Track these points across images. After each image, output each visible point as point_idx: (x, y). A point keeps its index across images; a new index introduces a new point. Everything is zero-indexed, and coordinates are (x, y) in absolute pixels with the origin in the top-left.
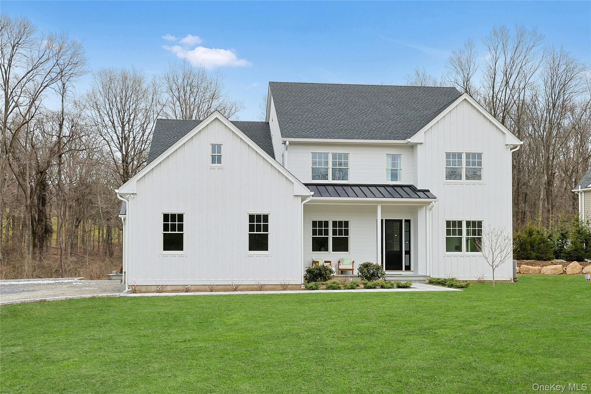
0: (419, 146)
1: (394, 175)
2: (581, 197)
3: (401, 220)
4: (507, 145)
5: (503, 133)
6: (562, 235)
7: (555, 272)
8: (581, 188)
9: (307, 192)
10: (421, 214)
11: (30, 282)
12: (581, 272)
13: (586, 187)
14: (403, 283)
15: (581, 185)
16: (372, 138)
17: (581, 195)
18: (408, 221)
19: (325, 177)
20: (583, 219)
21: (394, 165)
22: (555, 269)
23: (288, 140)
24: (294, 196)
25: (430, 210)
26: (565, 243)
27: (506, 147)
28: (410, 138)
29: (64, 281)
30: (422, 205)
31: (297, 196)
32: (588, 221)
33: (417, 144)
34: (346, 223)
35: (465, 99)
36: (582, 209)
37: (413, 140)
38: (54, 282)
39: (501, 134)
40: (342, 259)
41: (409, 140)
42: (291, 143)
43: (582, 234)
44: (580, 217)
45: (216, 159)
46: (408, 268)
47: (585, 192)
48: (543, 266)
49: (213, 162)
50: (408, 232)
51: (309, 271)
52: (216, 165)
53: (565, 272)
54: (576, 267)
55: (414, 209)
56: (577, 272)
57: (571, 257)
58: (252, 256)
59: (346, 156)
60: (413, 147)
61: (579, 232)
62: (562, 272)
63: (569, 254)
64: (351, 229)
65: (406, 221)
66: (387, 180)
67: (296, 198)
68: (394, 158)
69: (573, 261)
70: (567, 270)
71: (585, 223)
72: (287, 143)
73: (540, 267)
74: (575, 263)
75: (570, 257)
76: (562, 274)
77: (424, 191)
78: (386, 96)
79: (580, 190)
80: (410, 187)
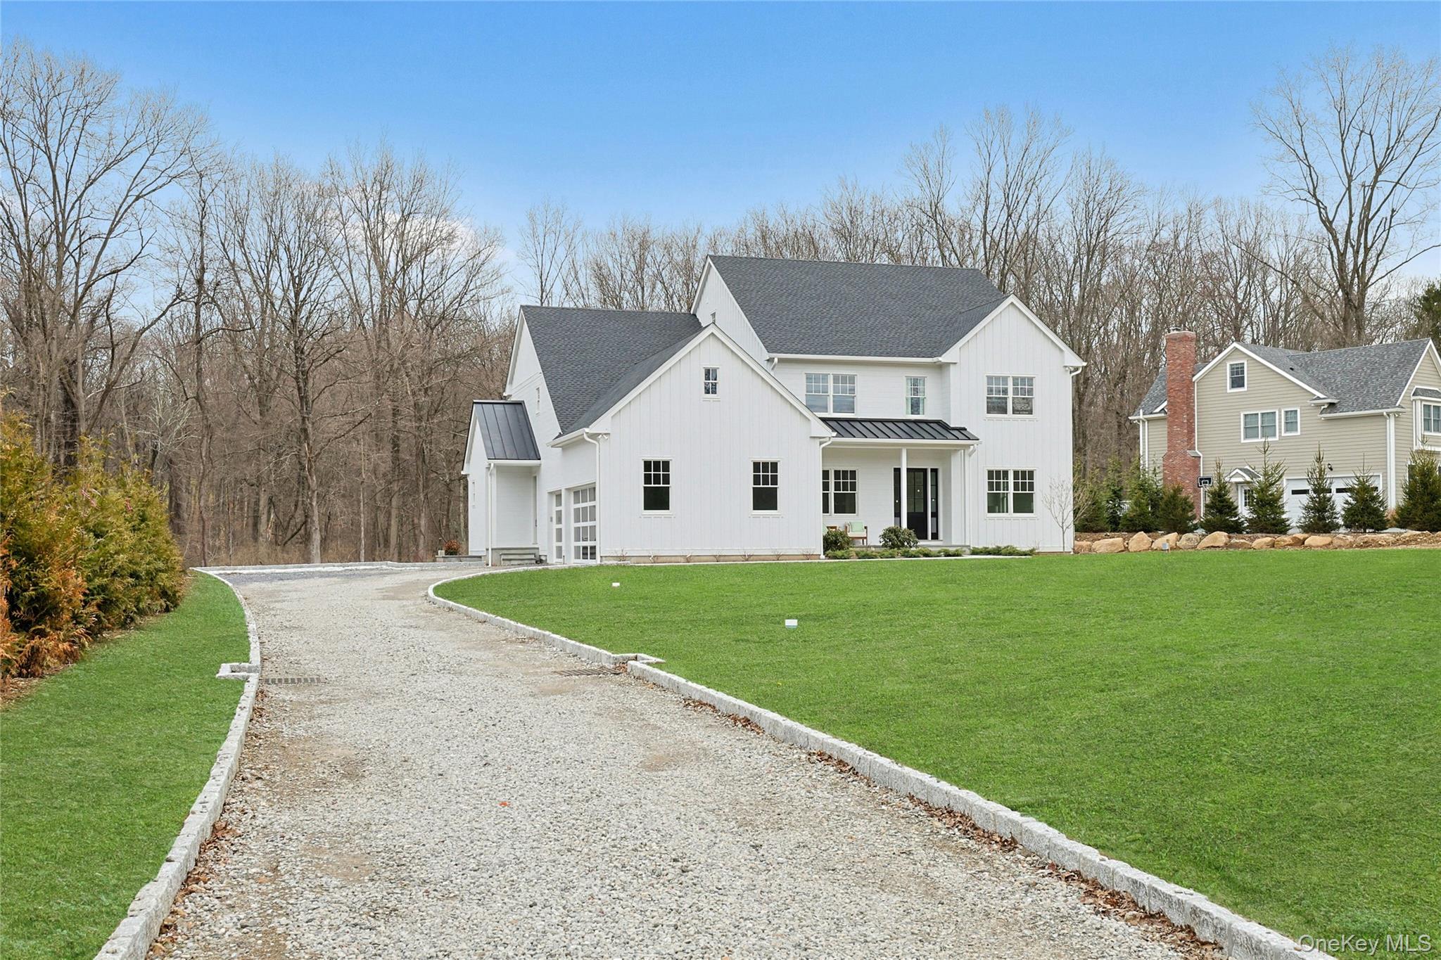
0: (952, 366)
1: (915, 406)
2: (1144, 429)
3: (926, 470)
4: (1066, 367)
5: (1061, 350)
6: (1115, 492)
7: (1113, 548)
8: (1144, 414)
9: (825, 431)
10: (956, 461)
11: (303, 570)
12: (1150, 548)
13: (1151, 413)
14: (952, 550)
15: (1143, 408)
16: (888, 355)
17: (1144, 426)
18: (935, 471)
19: (825, 409)
20: (1147, 466)
21: (916, 391)
22: (1113, 544)
23: (777, 356)
24: (811, 437)
25: (970, 455)
26: (1119, 506)
27: (1063, 369)
28: (940, 356)
29: (358, 568)
30: (956, 449)
31: (814, 437)
32: (1155, 470)
33: (948, 364)
34: (853, 473)
35: (1012, 303)
36: (1144, 448)
37: (943, 359)
38: (341, 569)
39: (1058, 351)
40: (850, 524)
41: (940, 359)
42: (780, 360)
43: (1145, 491)
44: (1141, 462)
45: (711, 389)
46: (935, 536)
47: (1149, 420)
48: (1093, 541)
49: (707, 392)
50: (935, 485)
51: (825, 539)
52: (711, 395)
53: (1126, 548)
54: (1143, 540)
55: (946, 455)
56: (1145, 547)
57: (1134, 525)
58: (758, 517)
59: (852, 379)
60: (942, 367)
61: (1143, 488)
62: (1123, 548)
63: (1131, 521)
64: (860, 481)
65: (932, 470)
66: (907, 413)
67: (813, 440)
68: (915, 382)
69: (1137, 532)
70: (1130, 544)
71: (1151, 472)
72: (776, 360)
73: (1089, 543)
74: (1141, 535)
75: (1132, 526)
76: (1123, 551)
77: (960, 430)
78: (886, 283)
79: (1141, 417)
80: (938, 422)
